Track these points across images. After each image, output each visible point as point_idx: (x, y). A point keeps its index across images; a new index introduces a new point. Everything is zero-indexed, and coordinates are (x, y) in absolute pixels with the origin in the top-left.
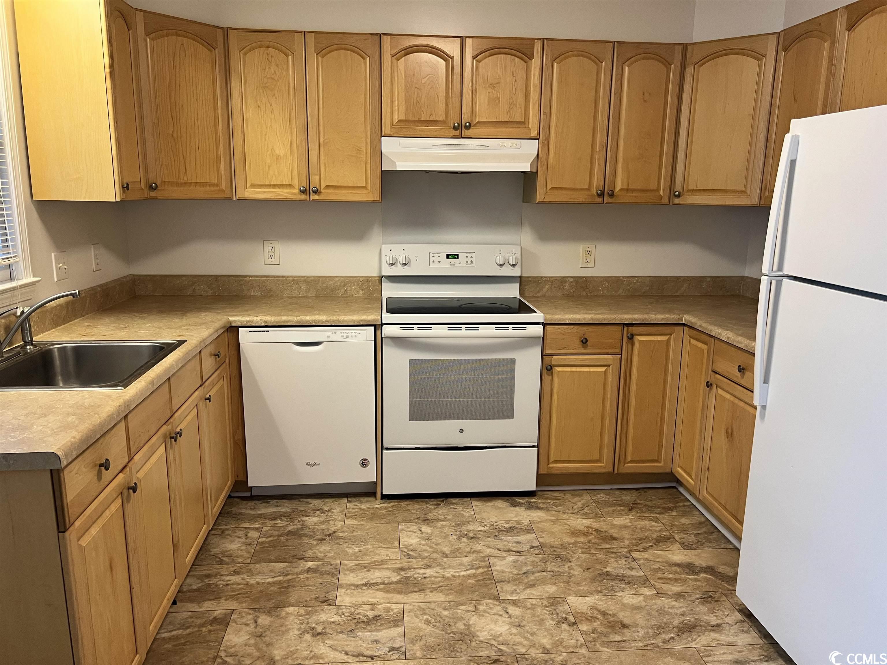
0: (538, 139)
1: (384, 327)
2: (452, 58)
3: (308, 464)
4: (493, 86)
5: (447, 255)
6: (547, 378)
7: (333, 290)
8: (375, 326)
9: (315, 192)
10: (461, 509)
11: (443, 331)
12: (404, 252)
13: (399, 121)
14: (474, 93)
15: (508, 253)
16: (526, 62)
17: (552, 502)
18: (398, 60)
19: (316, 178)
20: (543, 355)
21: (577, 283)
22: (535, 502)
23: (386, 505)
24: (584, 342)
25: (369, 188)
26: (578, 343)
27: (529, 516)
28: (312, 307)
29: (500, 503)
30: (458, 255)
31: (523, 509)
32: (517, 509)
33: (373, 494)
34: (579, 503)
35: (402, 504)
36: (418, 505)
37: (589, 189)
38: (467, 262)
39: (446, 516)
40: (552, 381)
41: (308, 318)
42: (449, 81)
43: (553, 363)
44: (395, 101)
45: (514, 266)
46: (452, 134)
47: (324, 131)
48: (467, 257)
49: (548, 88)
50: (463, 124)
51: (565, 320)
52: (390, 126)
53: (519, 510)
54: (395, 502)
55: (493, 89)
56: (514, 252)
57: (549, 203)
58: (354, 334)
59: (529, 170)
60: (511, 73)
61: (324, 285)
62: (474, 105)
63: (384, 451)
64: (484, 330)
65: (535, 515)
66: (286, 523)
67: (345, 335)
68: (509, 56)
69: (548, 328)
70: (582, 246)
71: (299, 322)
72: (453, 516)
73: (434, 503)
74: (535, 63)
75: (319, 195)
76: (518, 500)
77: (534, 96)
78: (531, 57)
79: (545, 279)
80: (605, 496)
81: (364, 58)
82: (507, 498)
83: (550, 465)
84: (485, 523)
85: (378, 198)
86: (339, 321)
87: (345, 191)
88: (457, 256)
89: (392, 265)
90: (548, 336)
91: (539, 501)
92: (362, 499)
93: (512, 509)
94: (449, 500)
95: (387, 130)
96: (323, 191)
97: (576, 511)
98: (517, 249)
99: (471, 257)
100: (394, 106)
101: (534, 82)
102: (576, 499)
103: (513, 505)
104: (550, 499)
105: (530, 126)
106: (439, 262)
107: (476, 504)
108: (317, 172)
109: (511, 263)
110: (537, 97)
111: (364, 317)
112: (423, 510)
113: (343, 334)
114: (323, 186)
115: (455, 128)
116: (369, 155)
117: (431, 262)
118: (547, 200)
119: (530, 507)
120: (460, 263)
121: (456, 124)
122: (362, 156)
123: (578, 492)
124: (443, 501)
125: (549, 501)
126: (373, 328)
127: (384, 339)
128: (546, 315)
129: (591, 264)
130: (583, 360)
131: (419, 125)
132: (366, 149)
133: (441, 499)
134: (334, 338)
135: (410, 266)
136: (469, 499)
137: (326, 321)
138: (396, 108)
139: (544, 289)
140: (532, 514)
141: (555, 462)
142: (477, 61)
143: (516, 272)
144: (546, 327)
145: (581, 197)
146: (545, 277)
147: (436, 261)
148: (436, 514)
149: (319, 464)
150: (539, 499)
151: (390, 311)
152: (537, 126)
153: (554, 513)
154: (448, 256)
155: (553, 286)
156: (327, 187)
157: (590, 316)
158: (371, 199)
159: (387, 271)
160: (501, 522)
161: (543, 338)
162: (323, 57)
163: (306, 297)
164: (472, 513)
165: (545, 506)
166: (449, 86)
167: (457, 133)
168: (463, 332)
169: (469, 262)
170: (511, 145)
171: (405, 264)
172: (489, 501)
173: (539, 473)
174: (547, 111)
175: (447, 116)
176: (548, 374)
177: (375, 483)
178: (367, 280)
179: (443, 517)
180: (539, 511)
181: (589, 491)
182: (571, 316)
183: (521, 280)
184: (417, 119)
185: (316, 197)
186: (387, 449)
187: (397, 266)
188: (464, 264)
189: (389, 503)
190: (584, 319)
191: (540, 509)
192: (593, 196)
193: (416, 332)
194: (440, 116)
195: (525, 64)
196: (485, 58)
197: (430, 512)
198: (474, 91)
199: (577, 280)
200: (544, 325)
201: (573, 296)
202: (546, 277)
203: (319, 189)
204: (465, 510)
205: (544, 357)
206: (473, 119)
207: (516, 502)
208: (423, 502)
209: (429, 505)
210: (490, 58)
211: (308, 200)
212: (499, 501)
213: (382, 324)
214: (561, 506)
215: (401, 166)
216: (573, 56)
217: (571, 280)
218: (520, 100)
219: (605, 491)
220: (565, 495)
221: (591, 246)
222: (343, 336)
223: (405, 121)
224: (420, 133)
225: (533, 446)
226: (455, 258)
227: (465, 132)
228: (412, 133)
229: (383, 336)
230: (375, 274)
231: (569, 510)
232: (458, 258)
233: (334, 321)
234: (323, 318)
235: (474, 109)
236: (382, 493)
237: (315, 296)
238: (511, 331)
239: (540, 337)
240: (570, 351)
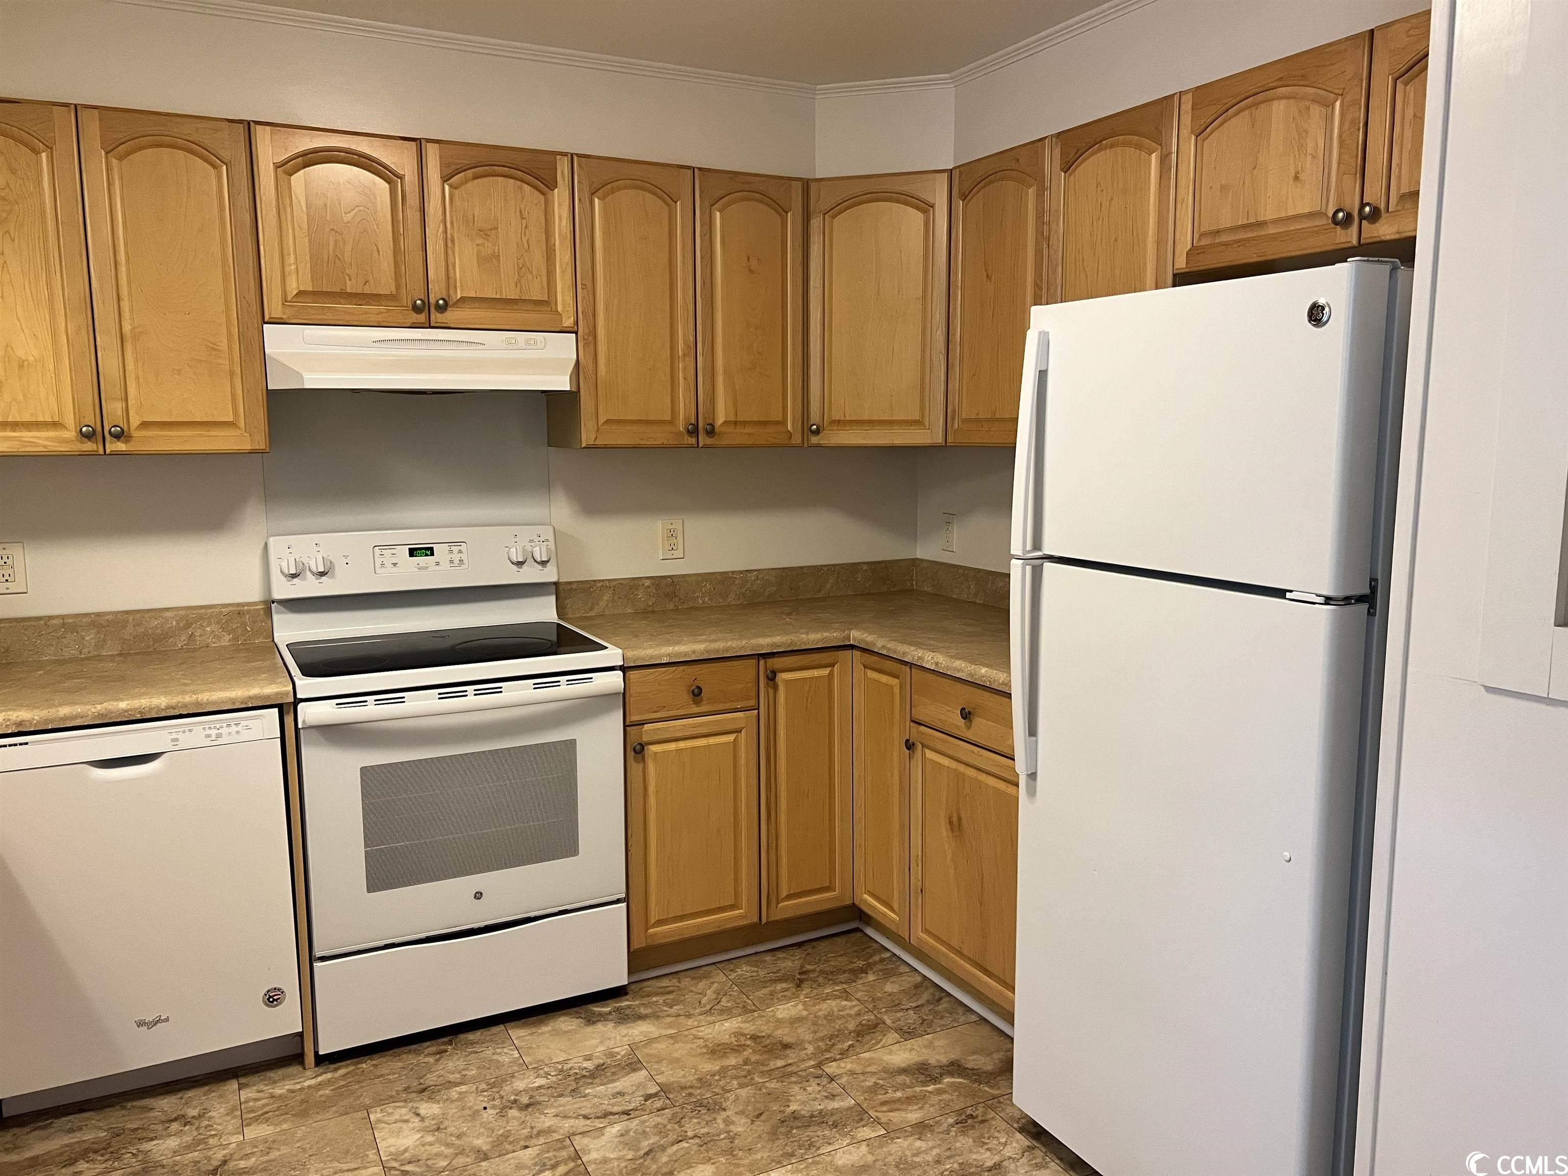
0: (576, 333)
1: (301, 706)
2: (401, 177)
3: (140, 1024)
4: (484, 233)
5: (410, 549)
6: (636, 768)
7: (163, 637)
8: (280, 707)
9: (118, 436)
10: (489, 1052)
11: (429, 701)
12: (319, 549)
13: (300, 293)
14: (449, 244)
15: (531, 541)
16: (543, 194)
17: (660, 999)
18: (291, 175)
19: (118, 406)
20: (625, 726)
21: (658, 587)
22: (629, 1007)
23: (329, 1075)
24: (697, 694)
25: (242, 425)
26: (686, 697)
27: (625, 1036)
28: (122, 679)
29: (565, 1023)
30: (431, 549)
31: (611, 1025)
32: (600, 1027)
33: (298, 1058)
34: (709, 992)
35: (364, 1065)
36: (400, 1061)
37: (671, 422)
38: (452, 562)
39: (464, 1073)
40: (644, 772)
41: (123, 705)
42: (398, 221)
43: (645, 739)
44: (289, 254)
45: (544, 563)
46: (411, 321)
47: (131, 310)
48: (451, 551)
49: (587, 243)
50: (432, 301)
51: (660, 657)
52: (280, 303)
53: (604, 1029)
54: (348, 1065)
55: (487, 239)
56: (541, 539)
57: (606, 447)
58: (234, 729)
59: (568, 389)
60: (518, 213)
61: (140, 629)
62: (451, 268)
63: (317, 965)
64: (513, 693)
65: (636, 1032)
67: (213, 732)
68: (512, 181)
69: (632, 674)
70: (659, 524)
71: (101, 715)
72: (478, 1068)
73: (433, 1049)
74: (560, 195)
75: (126, 442)
76: (597, 1009)
77: (563, 256)
78: (551, 184)
79: (601, 584)
80: (750, 968)
81: (214, 167)
82: (575, 1009)
83: (651, 931)
84: (545, 1069)
85: (261, 443)
86: (198, 704)
87: (188, 433)
88: (430, 551)
89: (294, 576)
90: (633, 690)
91: (637, 1002)
92: (272, 1074)
93: (590, 1029)
94: (462, 1036)
95: (274, 308)
96: (135, 434)
97: (708, 1007)
98: (547, 532)
99: (460, 552)
100: (286, 263)
101: (560, 229)
102: (702, 985)
103: (591, 1021)
104: (657, 994)
105: (560, 309)
106: (395, 564)
107: (518, 1034)
109: (539, 559)
110: (568, 256)
111: (255, 691)
112: (412, 1070)
113: (208, 732)
114: (135, 421)
115: (416, 309)
116: (237, 359)
117: (378, 565)
118: (599, 442)
119: (624, 1018)
120: (438, 564)
121: (419, 302)
122: (220, 361)
123: (702, 971)
124: (450, 1042)
125: (654, 999)
126: (276, 710)
127: (301, 731)
128: (626, 651)
129: (678, 553)
130: (695, 726)
131: (342, 301)
132: (230, 348)
133: (446, 1039)
134: (187, 741)
135: (333, 577)
136: (502, 1027)
137: (168, 707)
138: (293, 267)
139: (601, 604)
140: (631, 1031)
141: (660, 922)
142: (450, 186)
143: (549, 575)
144: (627, 674)
145: (659, 437)
146: (600, 581)
147: (388, 561)
148: (442, 1072)
149: (167, 1020)
150: (633, 999)
151: (309, 670)
152: (572, 309)
153: (669, 1020)
154: (412, 552)
155: (616, 597)
156: (145, 425)
157: (702, 647)
158: (247, 446)
159: (283, 590)
160: (576, 1060)
161: (624, 694)
162: (121, 158)
163: (98, 658)
164: (516, 1053)
165: (649, 1011)
166: (398, 231)
167: (422, 318)
168: (471, 699)
169: (457, 562)
170: (527, 342)
171: (322, 574)
172: (541, 1022)
173: (632, 950)
174: (589, 284)
175: (398, 287)
176: (636, 761)
177: (300, 1035)
178: (239, 611)
179: (457, 1076)
180: (640, 1022)
181: (719, 966)
182: (670, 649)
183: (557, 589)
184: (339, 290)
185: (121, 446)
186: (323, 959)
187: (305, 579)
188: (445, 565)
189: (336, 1070)
190: (694, 652)
191: (641, 1017)
192: (679, 433)
193: (371, 710)
194: (386, 285)
195: (542, 197)
196: (467, 181)
197: (430, 1072)
198: (449, 242)
199: (657, 581)
200: (622, 668)
201: (653, 612)
202: (603, 581)
203: (125, 429)
204: (499, 1051)
205: (628, 729)
206: (452, 293)
207: (594, 1013)
208: (409, 1052)
209: (423, 1057)
210: (476, 181)
211: (101, 452)
212: (562, 1019)
213: (297, 701)
214: (678, 1004)
215: (314, 380)
216: (626, 187)
217: (647, 583)
218: (538, 258)
219: (748, 959)
220: (679, 982)
221: (676, 523)
222: (208, 736)
223: (314, 293)
224: (347, 317)
225: (618, 901)
226: (427, 555)
227: (436, 317)
228: (329, 317)
229: (300, 726)
230: (257, 597)
231: (695, 1008)
232: (432, 554)
233: (185, 706)
234: (160, 701)
235: (451, 275)
236: (316, 1053)
237: (120, 655)
238: (565, 689)
239: (618, 693)
240: (671, 713)
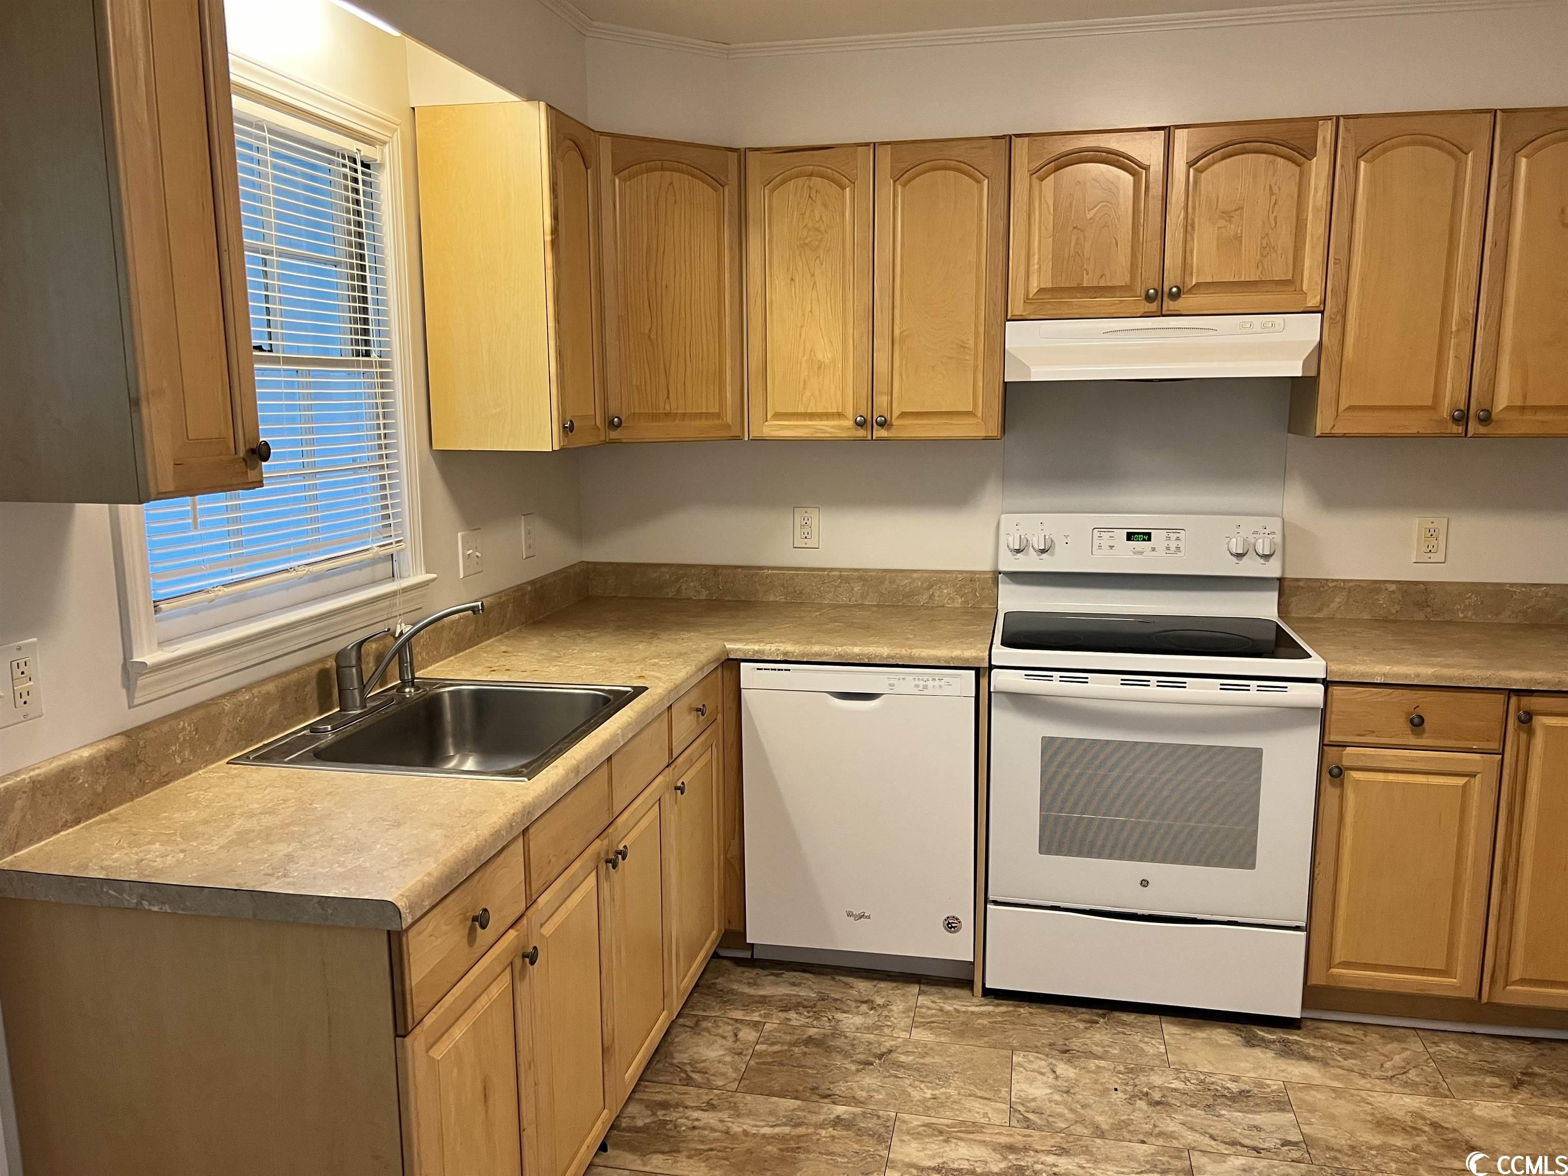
0: (1322, 312)
1: (994, 671)
2: (1147, 168)
3: (850, 914)
4: (1227, 215)
5: (1128, 533)
6: (1330, 793)
7: (910, 594)
8: (978, 670)
9: (882, 425)
10: (1138, 1037)
11: (1110, 686)
12: (1042, 527)
13: (1041, 290)
14: (1189, 228)
15: (1255, 533)
16: (1299, 165)
17: (1336, 1046)
18: (1042, 180)
19: (885, 399)
20: (1322, 745)
21: (1405, 593)
22: (1297, 1042)
23: (991, 1008)
24: (1417, 723)
25: (980, 415)
26: (1402, 724)
27: (1283, 1071)
28: (868, 627)
29: (1221, 1035)
30: (1149, 534)
31: (1270, 1054)
32: (1258, 1052)
33: (968, 984)
34: (1397, 1058)
35: (1022, 1010)
36: (1052, 1016)
37: (1433, 408)
38: (1168, 548)
39: (1107, 1049)
40: (1342, 798)
41: (857, 650)
42: (1139, 212)
43: (1346, 763)
44: (1034, 255)
45: (1266, 557)
46: (1143, 310)
47: (901, 317)
48: (1168, 538)
49: (1346, 213)
50: (1166, 289)
51: (1373, 675)
52: (1022, 302)
53: (1262, 1056)
54: (1008, 1005)
55: (1230, 222)
56: (1267, 531)
57: (1344, 436)
58: (937, 683)
59: (1300, 375)
60: (1268, 187)
61: (894, 586)
62: (1188, 255)
63: (990, 907)
64: (1195, 689)
65: (1296, 1071)
66: (807, 1020)
67: (921, 683)
68: (1264, 156)
69: (1336, 691)
70: (1417, 520)
71: (840, 656)
72: (1122, 1050)
73: (1087, 1017)
74: (1319, 166)
75: (888, 430)
76: (1261, 1033)
77: (1315, 228)
78: (1309, 153)
79: (1334, 584)
80: (1458, 1047)
81: (978, 182)
82: (1238, 1025)
83: (1332, 970)
84: (1187, 1075)
85: (994, 431)
86: (911, 657)
87: (935, 421)
88: (1147, 537)
89: (1018, 551)
90: (1335, 708)
91: (1307, 1041)
92: (946, 990)
93: (1246, 1051)
94: (1117, 1014)
95: (1016, 307)
96: (895, 422)
97: (1390, 1074)
98: (1275, 525)
99: (1178, 539)
100: (1031, 263)
101: (1314, 202)
102: (1392, 1046)
103: (1250, 1042)
104: (1333, 1040)
105: (1305, 288)
106: (1111, 547)
107: (1172, 1030)
108: (885, 389)
109: (1260, 552)
110: (1321, 230)
111: (957, 653)
112: (1062, 1028)
113: (917, 682)
114: (896, 413)
115: (1149, 298)
116: (981, 355)
117: (1095, 547)
118: (1338, 430)
119: (1287, 1051)
120: (1153, 549)
121: (1152, 291)
122: (967, 357)
123: (1395, 1032)
124: (1103, 1016)
125: (1329, 1044)
126: (973, 672)
127: (993, 694)
128: (1330, 664)
129: (1440, 557)
130: (1412, 760)
131: (1079, 295)
132: (976, 345)
133: (1100, 1012)
134: (901, 687)
135: (1052, 554)
136: (1157, 1018)
137: (888, 657)
138: (1036, 267)
139: (1332, 606)
140: (1290, 1068)
141: (1346, 965)
142: (1196, 170)
143: (1272, 570)
144: (1330, 689)
145: (1413, 424)
146: (1333, 580)
147: (1106, 543)
148: (1088, 1041)
149: (869, 917)
150: (1306, 1036)
151: (1010, 641)
152: (1319, 288)
153: (1340, 1071)
154: (1130, 537)
155: (1351, 600)
156: (903, 415)
157: (1430, 671)
158: (983, 434)
159: (1009, 563)
160: (1221, 1077)
161: (1324, 711)
162: (904, 185)
163: (861, 607)
164: (1162, 1049)
165: (1319, 1054)
166: (1139, 221)
167: (1153, 307)
168: (1153, 690)
169: (1173, 548)
170: (1264, 326)
171: (1043, 551)
172: (1198, 1026)
173: (1309, 983)
174: (1343, 257)
175: (1133, 277)
176: (1333, 784)
177: (972, 964)
178: (971, 577)
179: (1100, 1049)
180: (1305, 1063)
181: (1421, 1033)
182: (1387, 669)
183: (1281, 585)
184: (1075, 285)
185: (883, 433)
186: (996, 903)
187: (1027, 554)
188: (1161, 551)
189: (998, 1005)
190: (1417, 676)
191: (1307, 1058)
192: (1441, 422)
193: (1055, 686)
194: (1121, 278)
195: (1297, 169)
196: (1214, 163)
197: (1076, 1036)
198: (1188, 227)
199: (1406, 587)
200: (1326, 683)
201: (1395, 621)
202: (1337, 580)
203: (888, 419)
204: (1146, 1039)
205: (1326, 748)
206: (1187, 279)
207: (1256, 1036)
208: (1064, 1012)
209: (1075, 1021)
210: (1224, 162)
211: (870, 438)
212: (1220, 1030)
213: (991, 667)
214: (1355, 1059)
215: (1039, 373)
216: (1402, 145)
217: (1393, 587)
218: (1284, 236)
219: (1460, 1036)
220: (1365, 1036)
221: (1439, 521)
222: (917, 686)
223: (1053, 289)
224: (1082, 311)
225: (1297, 928)
226: (1144, 540)
227: (1169, 305)
228: (1065, 311)
229: (992, 690)
230: (987, 567)
231: (1373, 1069)
232: (1149, 540)
233: (901, 657)
234: (883, 651)
235: (1188, 261)
236: (984, 984)
237: (877, 605)
238: (1254, 694)
239: (1318, 708)
240: (1383, 740)
